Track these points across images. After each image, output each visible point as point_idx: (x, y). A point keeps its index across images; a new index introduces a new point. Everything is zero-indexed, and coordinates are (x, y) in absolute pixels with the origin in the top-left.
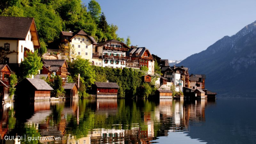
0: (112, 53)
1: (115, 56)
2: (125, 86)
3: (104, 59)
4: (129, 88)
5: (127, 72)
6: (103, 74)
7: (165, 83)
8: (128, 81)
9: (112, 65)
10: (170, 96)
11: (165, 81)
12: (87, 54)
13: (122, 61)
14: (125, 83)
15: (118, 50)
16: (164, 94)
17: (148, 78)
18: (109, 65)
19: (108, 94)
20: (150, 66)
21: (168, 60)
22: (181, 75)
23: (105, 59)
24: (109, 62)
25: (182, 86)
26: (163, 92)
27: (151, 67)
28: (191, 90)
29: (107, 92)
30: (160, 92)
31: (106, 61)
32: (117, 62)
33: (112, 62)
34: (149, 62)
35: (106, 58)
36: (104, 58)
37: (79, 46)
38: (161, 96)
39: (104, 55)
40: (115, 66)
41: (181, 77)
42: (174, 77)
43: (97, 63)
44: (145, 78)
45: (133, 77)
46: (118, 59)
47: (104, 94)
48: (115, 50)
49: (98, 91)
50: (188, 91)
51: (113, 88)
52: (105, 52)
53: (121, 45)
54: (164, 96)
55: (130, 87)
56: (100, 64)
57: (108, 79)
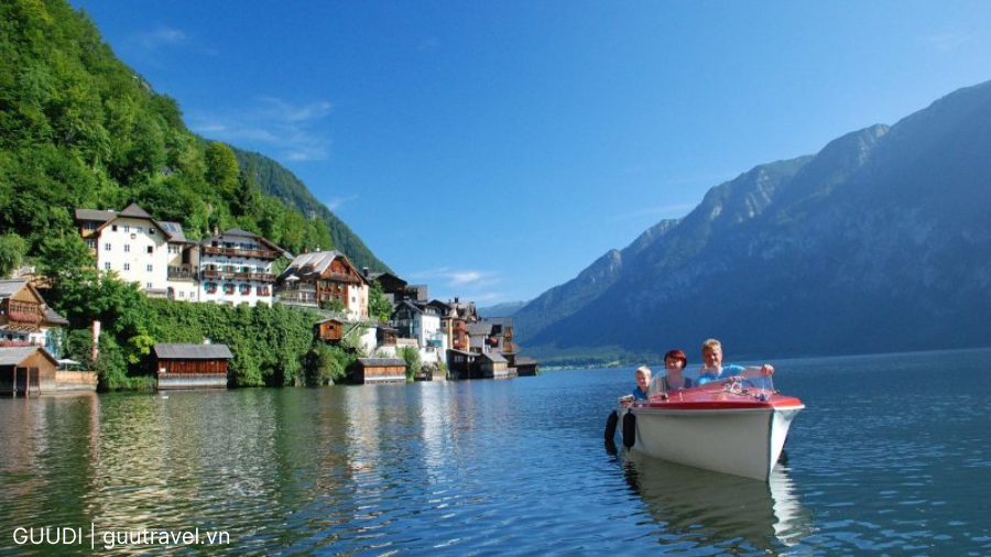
0: (229, 264)
1: (239, 271)
2: (259, 353)
3: (203, 282)
4: (274, 360)
5: (266, 315)
6: (190, 320)
7: (389, 341)
8: (269, 339)
9: (229, 298)
10: (398, 374)
11: (392, 334)
12: (150, 268)
13: (262, 286)
14: (263, 343)
15: (248, 257)
16: (380, 370)
17: (331, 328)
18: (220, 296)
19: (195, 378)
20: (354, 299)
21: (426, 286)
22: (441, 319)
23: (206, 281)
24: (220, 289)
25: (445, 347)
26: (374, 366)
27: (357, 300)
28: (466, 356)
29: (191, 372)
30: (366, 364)
31: (212, 287)
32: (244, 290)
33: (230, 287)
34: (350, 287)
35: (211, 279)
36: (203, 278)
37: (127, 248)
38: (368, 376)
39: (202, 269)
40: (237, 298)
41: (443, 325)
42: (418, 324)
43: (182, 294)
44: (322, 328)
45: (285, 326)
46: (248, 281)
47: (183, 378)
48: (239, 256)
49: (163, 370)
50: (458, 359)
51: (211, 360)
52: (208, 262)
53: (254, 243)
54: (379, 375)
55: (277, 356)
56: (192, 294)
57: (207, 336)
